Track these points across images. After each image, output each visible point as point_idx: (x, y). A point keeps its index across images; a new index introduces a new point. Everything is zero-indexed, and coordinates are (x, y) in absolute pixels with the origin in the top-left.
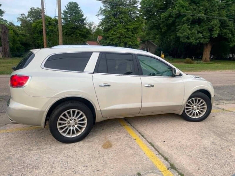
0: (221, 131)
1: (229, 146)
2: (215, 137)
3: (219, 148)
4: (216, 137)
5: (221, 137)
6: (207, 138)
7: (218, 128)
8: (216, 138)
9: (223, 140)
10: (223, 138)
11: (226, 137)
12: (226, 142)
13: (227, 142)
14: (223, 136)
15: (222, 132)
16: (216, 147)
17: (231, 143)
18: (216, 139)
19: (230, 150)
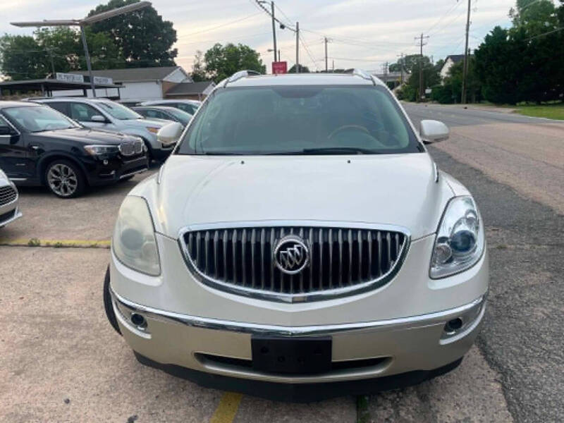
0: (57, 342)
1: (26, 305)
2: (65, 312)
3: (44, 293)
4: (62, 313)
5: (49, 321)
6: (79, 299)
7: (72, 348)
8: (62, 310)
9: (42, 313)
10: (44, 321)
11: (37, 324)
12: (35, 313)
13: (31, 313)
14: (46, 323)
15: (54, 336)
16: (51, 293)
17: (20, 314)
18: (59, 308)
19: (22, 298)
